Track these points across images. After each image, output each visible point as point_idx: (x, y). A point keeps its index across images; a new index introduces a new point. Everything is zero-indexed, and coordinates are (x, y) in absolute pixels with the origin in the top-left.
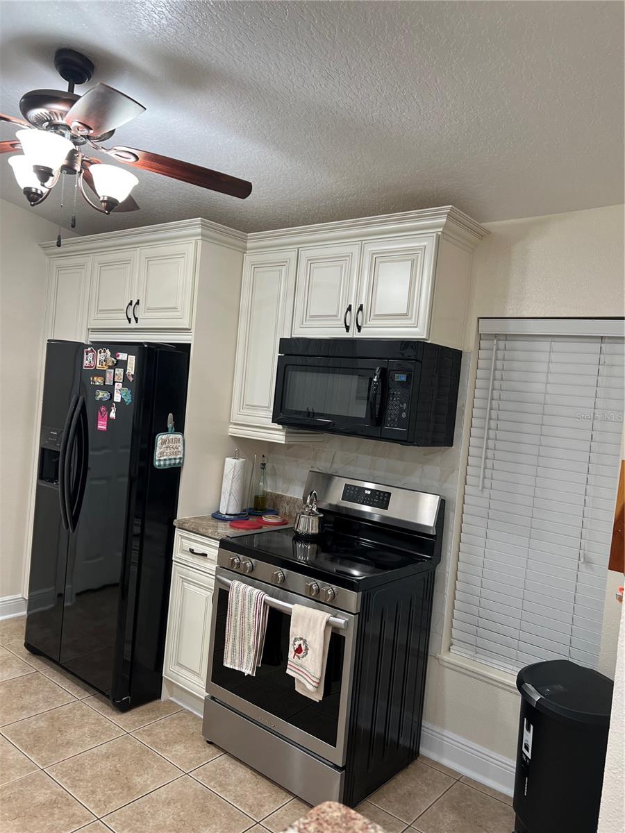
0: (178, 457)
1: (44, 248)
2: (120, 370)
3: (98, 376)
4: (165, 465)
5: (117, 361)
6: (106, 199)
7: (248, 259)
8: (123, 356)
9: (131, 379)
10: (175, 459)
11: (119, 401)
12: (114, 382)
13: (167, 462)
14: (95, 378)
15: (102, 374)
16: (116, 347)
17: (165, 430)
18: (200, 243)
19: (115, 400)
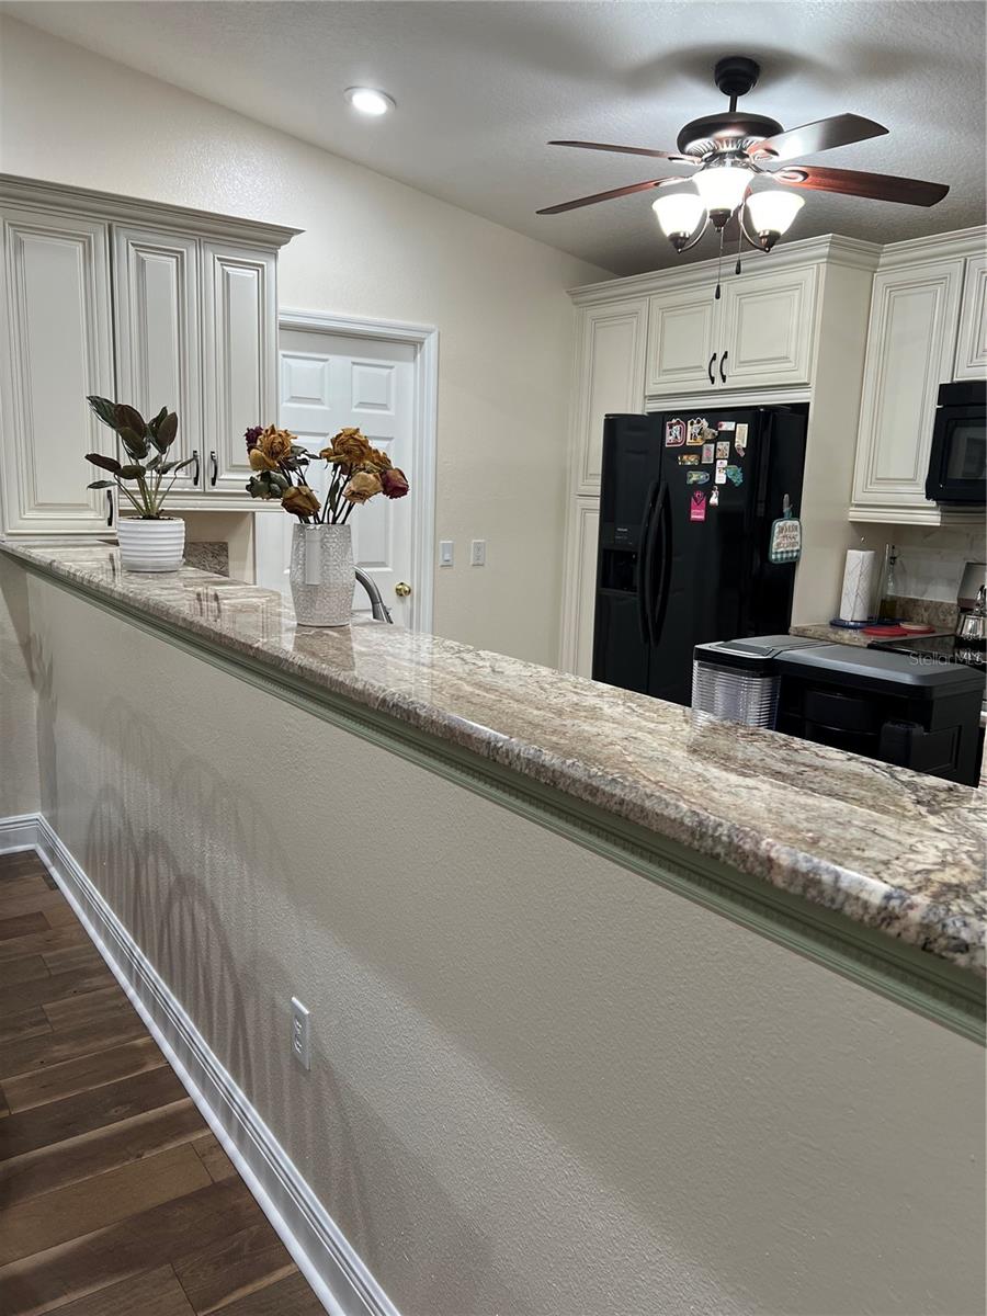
0: (796, 548)
1: (573, 295)
2: (724, 443)
3: (689, 454)
4: (782, 558)
5: (720, 432)
6: (767, 233)
7: (880, 280)
8: (727, 426)
9: (742, 454)
10: (792, 551)
11: (724, 482)
12: (715, 460)
13: (785, 556)
14: (685, 457)
15: (697, 451)
16: (714, 416)
17: (781, 516)
18: (823, 267)
19: (717, 482)
